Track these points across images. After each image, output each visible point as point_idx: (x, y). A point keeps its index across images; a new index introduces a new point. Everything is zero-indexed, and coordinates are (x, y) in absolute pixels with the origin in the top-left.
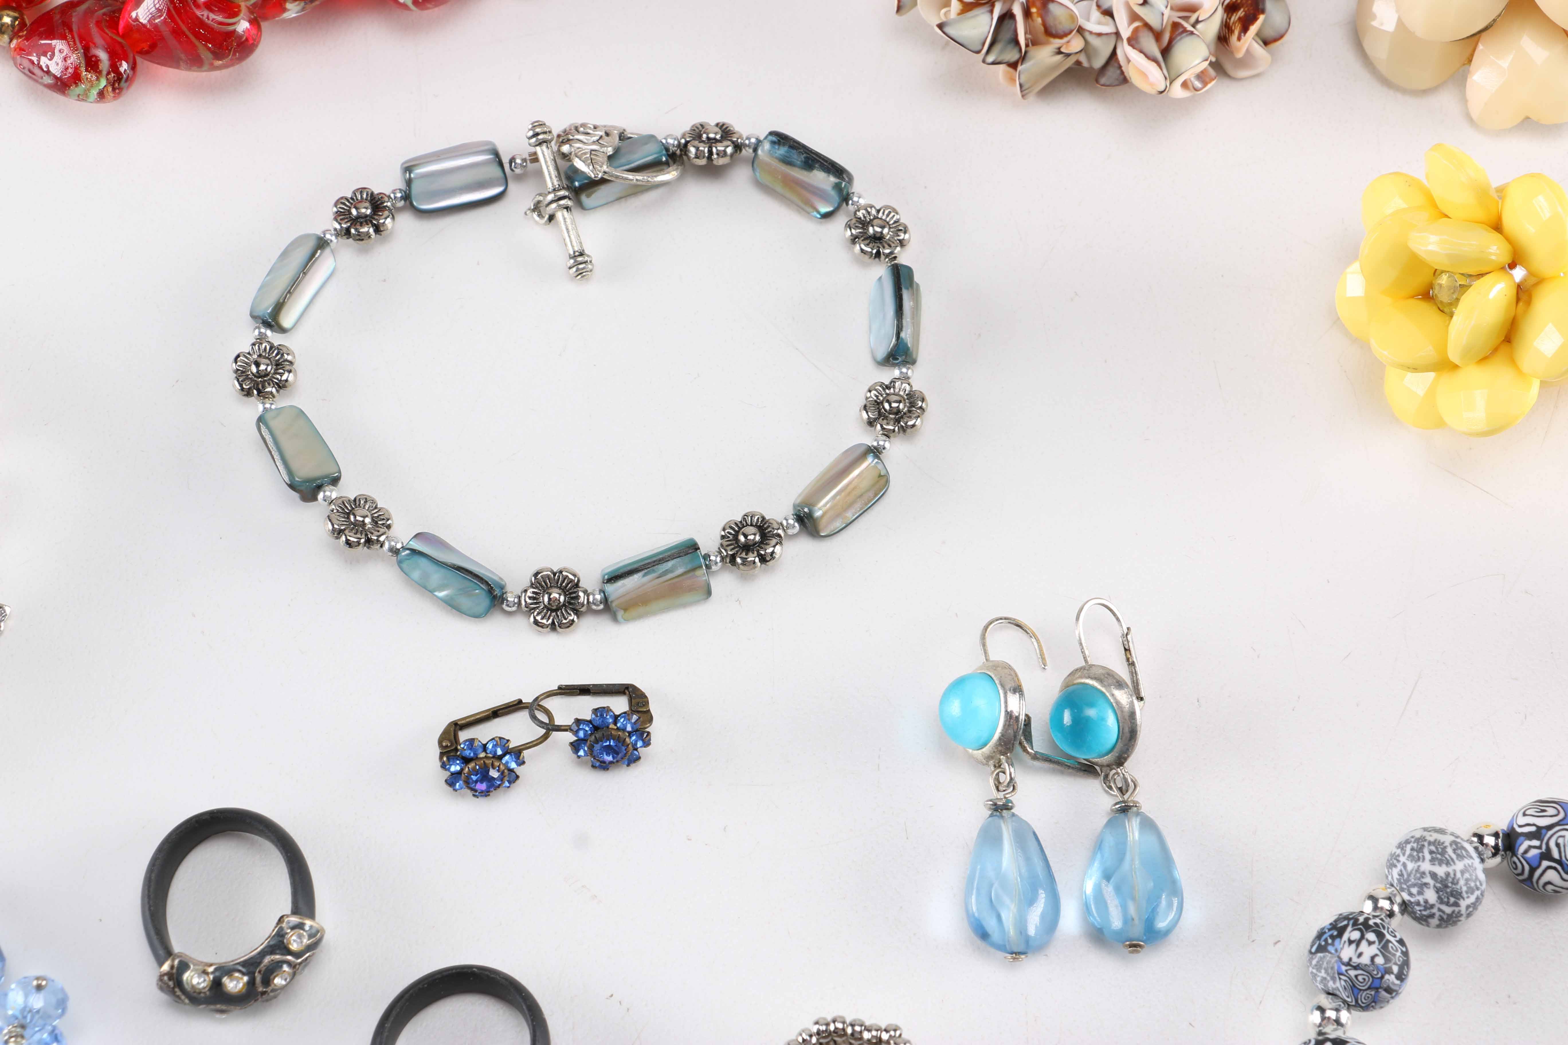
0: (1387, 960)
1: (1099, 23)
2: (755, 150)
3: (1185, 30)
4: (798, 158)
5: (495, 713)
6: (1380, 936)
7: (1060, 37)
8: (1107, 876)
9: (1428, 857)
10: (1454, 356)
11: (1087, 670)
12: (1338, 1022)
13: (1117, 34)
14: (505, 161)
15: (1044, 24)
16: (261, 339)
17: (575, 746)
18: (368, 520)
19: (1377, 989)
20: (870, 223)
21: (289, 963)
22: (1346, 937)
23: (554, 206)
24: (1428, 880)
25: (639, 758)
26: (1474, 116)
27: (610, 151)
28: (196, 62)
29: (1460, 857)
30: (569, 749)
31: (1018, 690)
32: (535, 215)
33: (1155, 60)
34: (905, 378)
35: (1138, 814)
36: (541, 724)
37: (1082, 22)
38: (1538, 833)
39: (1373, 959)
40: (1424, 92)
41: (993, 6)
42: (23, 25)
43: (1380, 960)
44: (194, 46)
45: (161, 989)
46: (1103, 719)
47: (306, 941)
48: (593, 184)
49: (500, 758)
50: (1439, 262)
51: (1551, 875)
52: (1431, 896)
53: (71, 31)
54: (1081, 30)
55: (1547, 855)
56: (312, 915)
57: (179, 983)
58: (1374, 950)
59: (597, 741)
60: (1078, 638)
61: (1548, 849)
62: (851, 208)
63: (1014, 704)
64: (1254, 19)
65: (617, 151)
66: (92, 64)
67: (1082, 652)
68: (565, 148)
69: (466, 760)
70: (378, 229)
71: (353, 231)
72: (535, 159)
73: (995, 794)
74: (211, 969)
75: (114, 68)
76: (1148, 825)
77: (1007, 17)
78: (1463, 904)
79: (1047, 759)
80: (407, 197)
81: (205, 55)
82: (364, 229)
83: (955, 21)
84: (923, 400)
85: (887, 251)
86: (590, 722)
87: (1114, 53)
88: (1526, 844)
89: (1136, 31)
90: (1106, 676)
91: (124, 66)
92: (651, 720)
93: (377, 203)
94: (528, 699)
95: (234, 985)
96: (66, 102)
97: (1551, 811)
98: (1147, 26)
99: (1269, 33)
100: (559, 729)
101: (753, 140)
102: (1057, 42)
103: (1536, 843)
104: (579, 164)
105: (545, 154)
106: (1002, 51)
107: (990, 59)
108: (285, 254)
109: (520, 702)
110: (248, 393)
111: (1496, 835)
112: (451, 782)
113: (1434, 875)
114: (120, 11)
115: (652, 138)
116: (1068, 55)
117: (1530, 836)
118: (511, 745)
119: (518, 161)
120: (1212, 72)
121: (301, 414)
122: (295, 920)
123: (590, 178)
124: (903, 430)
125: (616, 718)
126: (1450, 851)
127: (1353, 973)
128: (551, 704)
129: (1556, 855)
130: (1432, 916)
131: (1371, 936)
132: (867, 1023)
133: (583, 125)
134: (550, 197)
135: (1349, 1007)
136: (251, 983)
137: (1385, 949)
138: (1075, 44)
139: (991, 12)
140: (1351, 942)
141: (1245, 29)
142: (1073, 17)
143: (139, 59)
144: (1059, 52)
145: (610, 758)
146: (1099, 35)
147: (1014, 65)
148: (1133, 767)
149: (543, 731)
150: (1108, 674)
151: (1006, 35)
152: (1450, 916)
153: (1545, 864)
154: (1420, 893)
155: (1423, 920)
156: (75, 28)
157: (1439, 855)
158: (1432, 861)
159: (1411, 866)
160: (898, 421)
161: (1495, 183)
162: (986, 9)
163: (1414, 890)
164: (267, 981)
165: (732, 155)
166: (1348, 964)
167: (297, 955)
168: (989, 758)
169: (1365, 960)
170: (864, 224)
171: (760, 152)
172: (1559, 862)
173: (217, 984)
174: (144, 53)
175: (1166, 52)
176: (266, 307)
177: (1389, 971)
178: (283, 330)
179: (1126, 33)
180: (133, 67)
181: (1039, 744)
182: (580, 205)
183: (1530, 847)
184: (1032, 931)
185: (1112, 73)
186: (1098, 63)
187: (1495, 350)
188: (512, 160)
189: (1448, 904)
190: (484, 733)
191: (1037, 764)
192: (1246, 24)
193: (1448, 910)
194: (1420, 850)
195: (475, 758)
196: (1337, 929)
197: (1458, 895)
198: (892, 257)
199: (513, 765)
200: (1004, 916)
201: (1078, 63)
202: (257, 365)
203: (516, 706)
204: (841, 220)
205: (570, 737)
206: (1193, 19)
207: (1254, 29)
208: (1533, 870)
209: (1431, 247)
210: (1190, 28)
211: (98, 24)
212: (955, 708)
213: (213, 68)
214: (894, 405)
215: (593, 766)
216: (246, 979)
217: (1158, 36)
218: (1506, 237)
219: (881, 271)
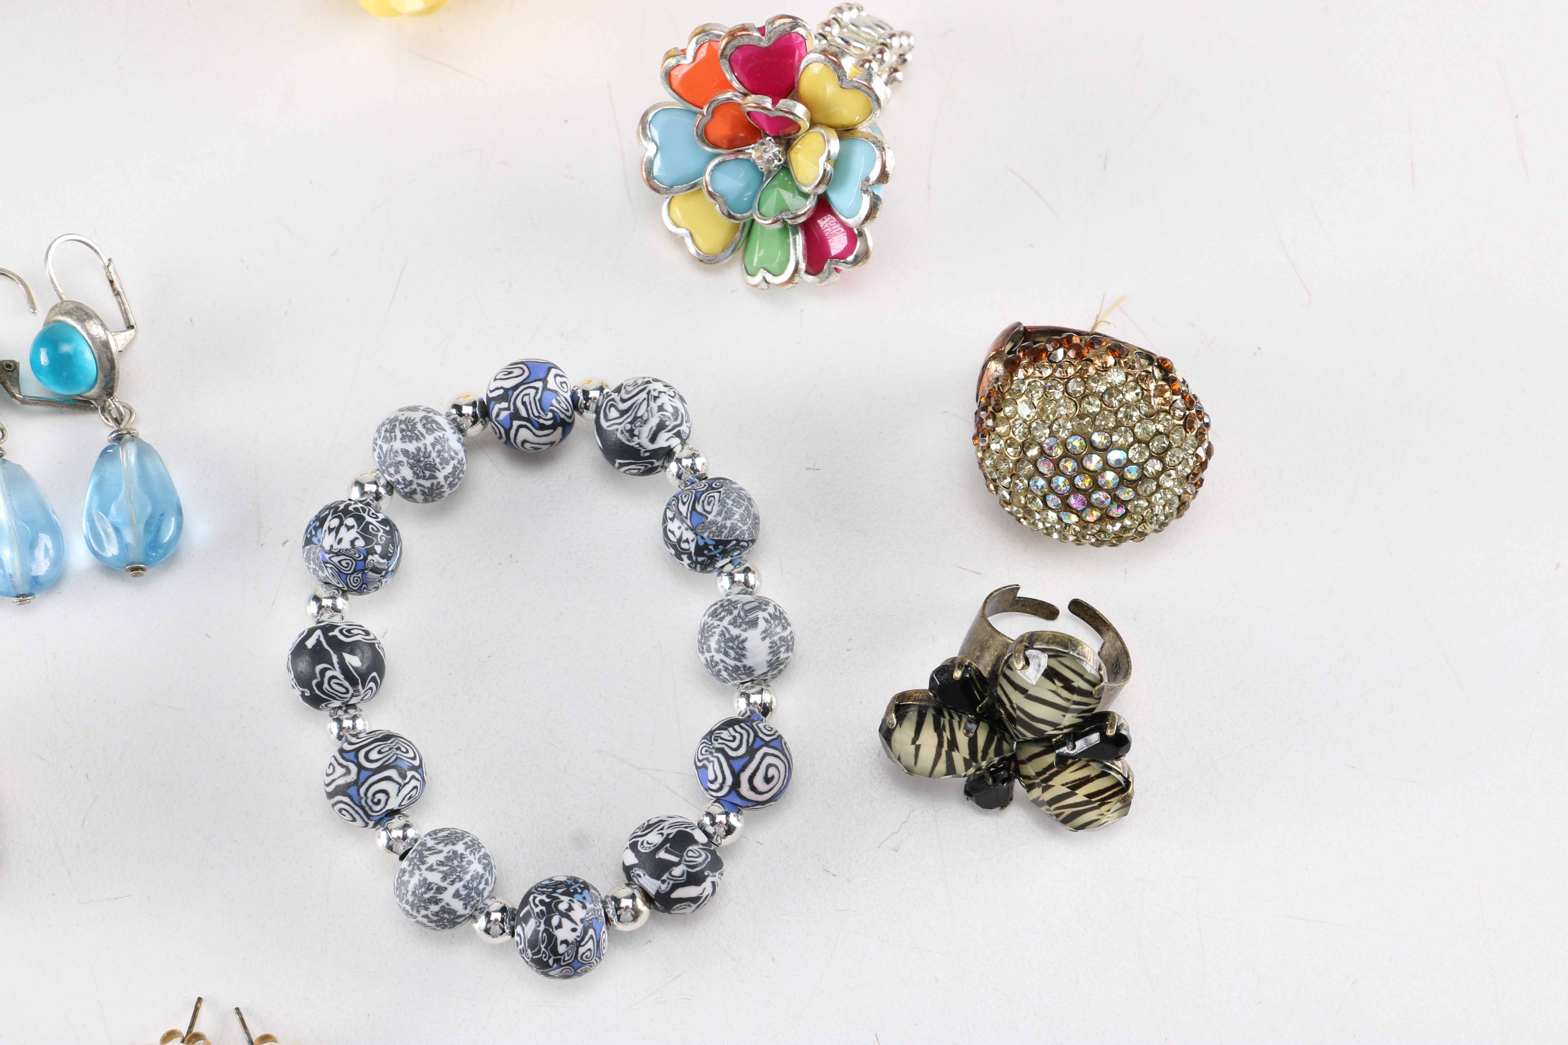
0: (368, 541)
6: (359, 519)
9: (399, 435)
11: (62, 306)
12: (335, 609)
19: (363, 571)
22: (326, 527)
24: (401, 458)
29: (430, 431)
35: (134, 439)
38: (506, 395)
39: (352, 542)
43: (360, 543)
46: (82, 353)
51: (524, 434)
52: (407, 473)
55: (516, 415)
58: (353, 534)
60: (49, 278)
61: (516, 409)
67: (56, 290)
76: (144, 450)
78: (440, 475)
79: (37, 401)
88: (497, 407)
90: (75, 310)
97: (517, 372)
103: (504, 405)
111: (474, 404)
113: (406, 452)
117: (499, 399)
126: (419, 426)
127: (336, 560)
129: (524, 413)
130: (414, 492)
131: (350, 521)
135: (344, 593)
137: (365, 531)
140: (330, 530)
148: (124, 394)
150: (77, 308)
152: (431, 488)
153: (516, 423)
154: (397, 472)
155: (409, 496)
157: (409, 431)
158: (403, 439)
159: (385, 447)
163: (392, 470)
166: (330, 552)
169: (346, 545)
172: (528, 420)
177: (372, 552)
183: (500, 410)
184: (39, 573)
189: (424, 478)
191: (31, 408)
193: (427, 484)
194: (392, 430)
196: (321, 520)
197: (432, 468)
208: (507, 432)
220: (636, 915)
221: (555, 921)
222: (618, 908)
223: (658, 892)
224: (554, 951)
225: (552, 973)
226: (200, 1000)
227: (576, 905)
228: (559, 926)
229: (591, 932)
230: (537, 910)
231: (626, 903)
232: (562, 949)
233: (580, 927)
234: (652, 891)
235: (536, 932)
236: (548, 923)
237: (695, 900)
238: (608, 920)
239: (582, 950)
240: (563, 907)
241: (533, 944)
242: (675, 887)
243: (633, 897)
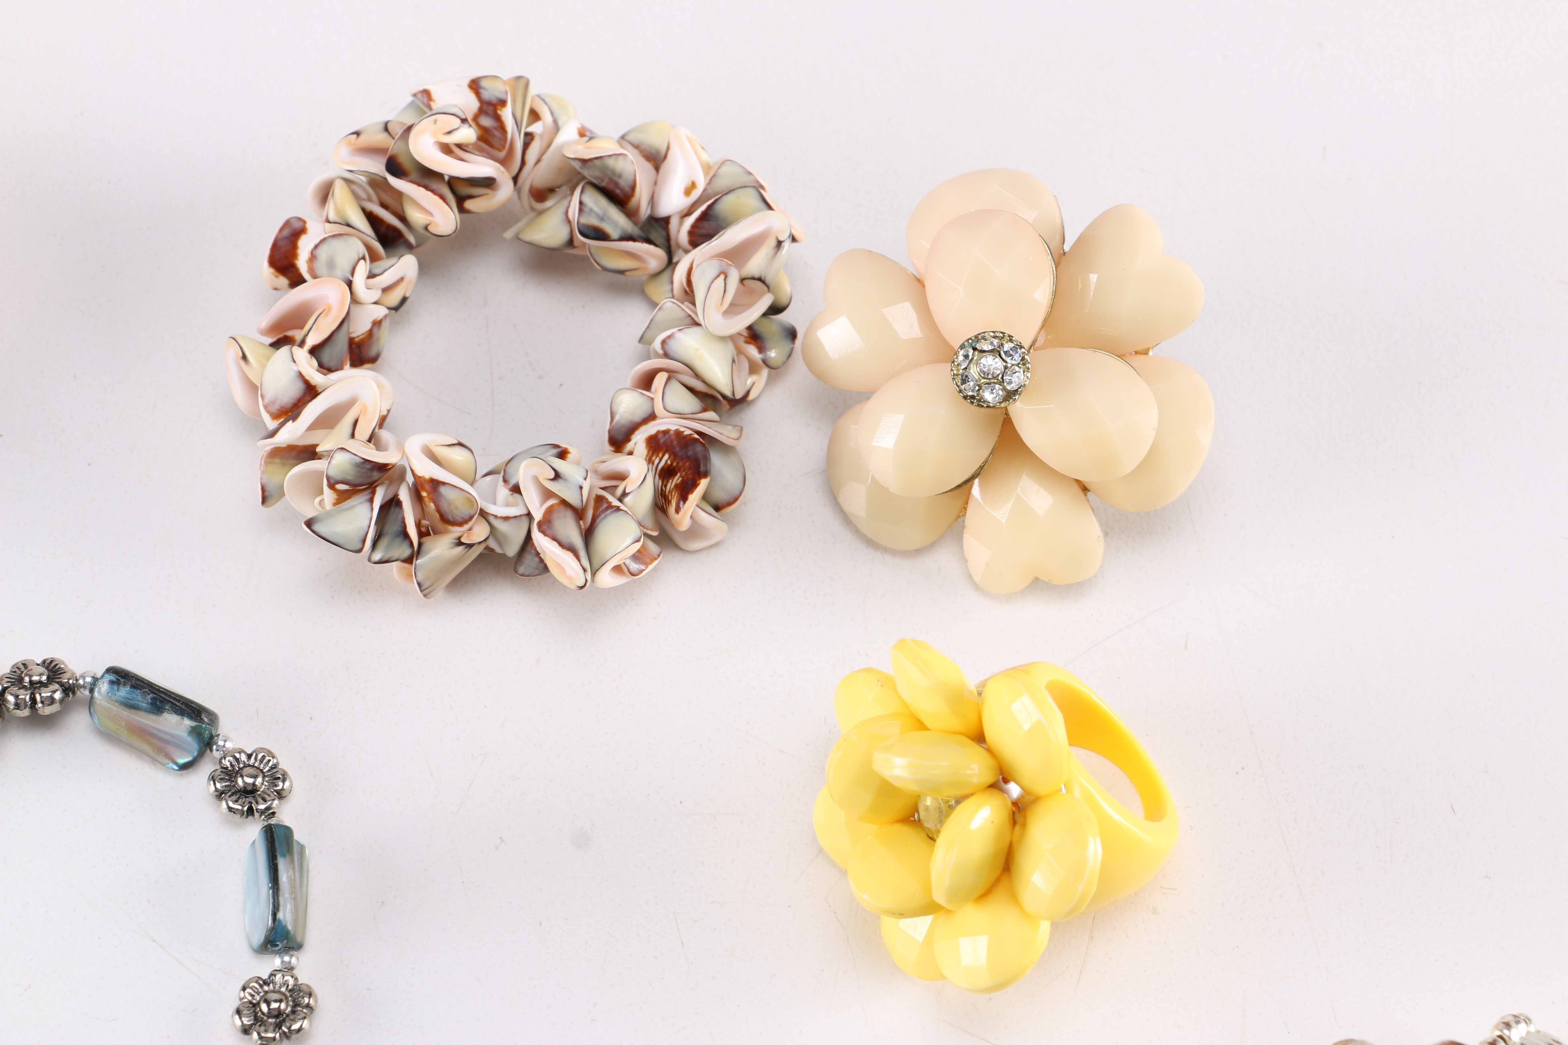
1: (508, 505)
2: (92, 691)
3: (610, 506)
4: (143, 699)
7: (461, 524)
10: (939, 897)
13: (529, 515)
15: (438, 510)
20: (239, 773)
26: (977, 579)
33: (572, 549)
34: (289, 969)
37: (482, 503)
40: (919, 552)
41: (373, 493)
50: (912, 787)
54: (483, 514)
62: (217, 754)
64: (695, 485)
77: (392, 504)
83: (329, 515)
84: (310, 995)
85: (262, 807)
87: (528, 538)
89: (549, 511)
98: (564, 503)
99: (720, 496)
101: (89, 679)
102: (457, 531)
106: (389, 547)
107: (377, 556)
116: (470, 546)
120: (653, 548)
124: (286, 1036)
138: (479, 532)
139: (371, 501)
141: (684, 498)
142: (471, 500)
144: (459, 543)
146: (506, 519)
147: (409, 560)
151: (392, 527)
160: (278, 1026)
161: (972, 685)
162: (364, 497)
165: (62, 701)
170: (230, 774)
171: (96, 694)
175: (588, 535)
179: (538, 516)
185: (529, 561)
186: (512, 550)
187: (998, 880)
192: (685, 491)
198: (270, 813)
201: (487, 548)
204: (207, 768)
206: (619, 492)
207: (695, 497)
209: (898, 772)
210: (616, 503)
214: (274, 1005)
217: (579, 513)
218: (989, 751)
219: (254, 830)
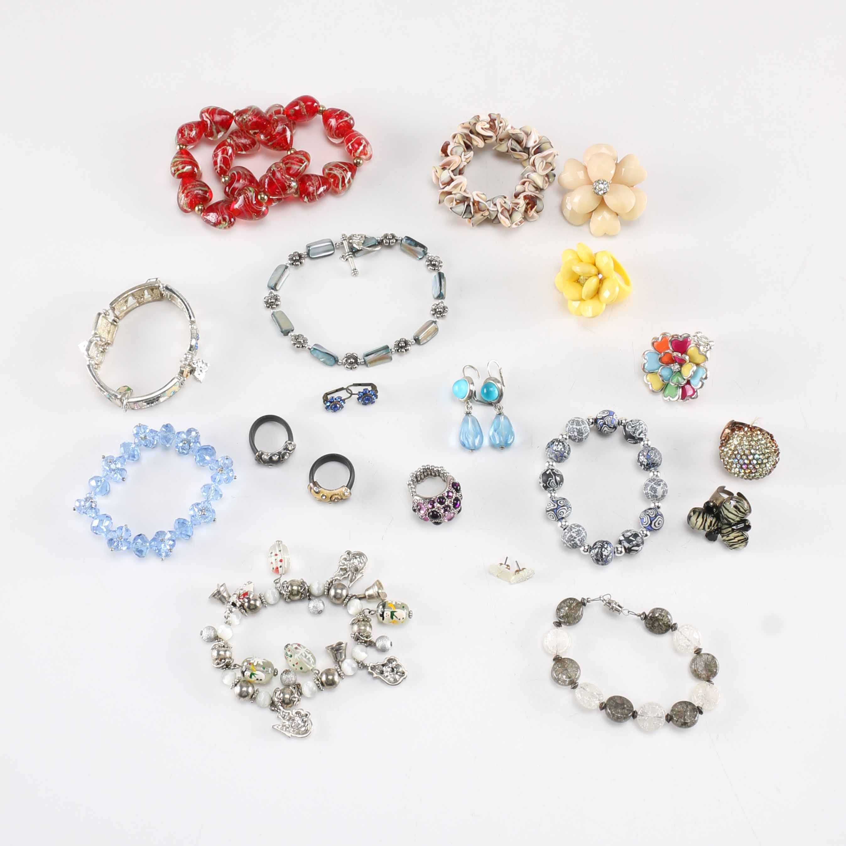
0: (565, 449)
1: (493, 208)
2: (401, 241)
3: (515, 210)
4: (413, 243)
5: (337, 391)
6: (563, 444)
7: (483, 211)
8: (495, 431)
9: (575, 424)
10: (583, 297)
11: (490, 378)
12: (552, 465)
13: (498, 211)
14: (334, 244)
15: (478, 208)
16: (271, 293)
17: (358, 399)
18: (302, 341)
19: (562, 457)
20: (432, 261)
21: (288, 453)
22: (554, 444)
23: (348, 257)
24: (575, 430)
25: (374, 402)
26: (592, 233)
27: (363, 242)
28: (251, 218)
29: (583, 424)
30: (357, 399)
31: (473, 383)
32: (342, 259)
33: (507, 218)
34: (442, 303)
35: (503, 415)
36: (349, 393)
37: (488, 207)
38: (602, 418)
39: (561, 449)
40: (580, 225)
41: (465, 203)
42: (204, 208)
43: (563, 449)
44: (251, 214)
45: (256, 460)
46: (495, 391)
47: (293, 447)
48: (358, 251)
49: (339, 402)
50: (579, 274)
51: (606, 429)
52: (576, 434)
53: (218, 210)
54: (488, 210)
55: (605, 423)
56: (292, 440)
57: (261, 458)
58: (561, 447)
59: (364, 397)
60: (488, 370)
61: (605, 422)
62: (427, 257)
63: (472, 388)
64: (534, 207)
65: (364, 241)
66: (224, 219)
67: (489, 374)
68: (351, 241)
69: (331, 402)
70: (301, 263)
71: (294, 263)
72: (342, 244)
73: (467, 410)
74: (269, 454)
75: (230, 220)
76: (506, 417)
77: (468, 205)
78: (584, 436)
79: (480, 401)
80: (308, 254)
81: (254, 217)
82: (297, 263)
83: (455, 207)
84: (447, 308)
85: (437, 268)
86: (363, 392)
87: (497, 216)
88: (600, 421)
89: (503, 210)
91: (232, 220)
92: (377, 392)
93: (300, 256)
94: (345, 387)
95: (275, 458)
96: (216, 229)
97: (606, 413)
98: (506, 209)
99: (538, 210)
100: (354, 394)
101: (401, 238)
102: (482, 213)
103: (602, 420)
104: (355, 245)
105: (345, 243)
106: (467, 215)
107: (464, 217)
108: (276, 270)
109: (343, 388)
110: (268, 307)
111: (593, 419)
112: (327, 408)
113: (576, 429)
114: (231, 204)
115: (373, 238)
116: (485, 216)
117: (601, 419)
118: (342, 398)
119: (338, 244)
120: (523, 220)
121: (283, 313)
122: (289, 442)
123: (357, 249)
124: (442, 316)
125: (369, 391)
126: (581, 423)
127: (556, 453)
128: (351, 388)
129: (607, 423)
130: (576, 439)
131: (561, 444)
132: (435, 466)
133: (355, 235)
134: (347, 254)
135: (555, 462)
136: (279, 458)
137: (564, 447)
138: (487, 213)
139: (464, 205)
140: (556, 445)
141: (531, 209)
142: (486, 206)
143: (236, 218)
144: (482, 215)
145: (367, 402)
146: (493, 211)
147: (471, 218)
148: (502, 403)
149: (349, 395)
150: (496, 379)
151: (468, 211)
152: (581, 439)
153: (604, 426)
154: (573, 433)
155: (574, 440)
156: (220, 210)
157: (578, 424)
158: (576, 425)
159: (571, 426)
160: (440, 314)
161: (594, 253)
162: (463, 204)
163: (572, 433)
164: (283, 457)
165: (395, 242)
166: (555, 450)
167: (290, 451)
168: (465, 401)
169: (559, 449)
170: (431, 261)
171: (403, 242)
172: (607, 425)
173: (271, 458)
174: (236, 216)
175: (511, 216)
176: (272, 284)
177: (565, 452)
178: (276, 290)
179: (500, 211)
180: (235, 220)
181: (478, 398)
182: (354, 256)
183: (601, 422)
184: (476, 445)
185: (496, 220)
186: (493, 218)
187: (595, 296)
188: (336, 244)
189: (580, 436)
190: (336, 395)
191: (478, 403)
192: (532, 209)
193: (580, 437)
194: (573, 422)
195: (333, 402)
196: (553, 442)
197: (582, 433)
198: (438, 270)
199: (343, 404)
200: (469, 440)
201: (488, 218)
202: (271, 300)
203: (342, 389)
204: (424, 260)
205: (358, 396)
206: (518, 207)
207: (534, 209)
208: (601, 428)
209: (578, 270)
210: (517, 209)
211: (226, 209)
212: (456, 388)
213: (255, 220)
214: (440, 310)
215: (363, 404)
216: (278, 457)
217: (508, 211)
218: (597, 268)
219: (435, 274)
220: (621, 552)
221: (603, 549)
222: (617, 550)
223: (628, 548)
224: (602, 557)
225: (600, 563)
226: (507, 558)
227: (609, 547)
228: (604, 551)
229: (611, 554)
230: (599, 546)
231: (620, 549)
232: (604, 557)
233: (609, 552)
234: (627, 547)
235: (598, 552)
236: (601, 550)
237: (637, 551)
238: (615, 553)
239: (608, 558)
240: (605, 546)
241: (597, 555)
242: (633, 546)
243: (621, 547)
